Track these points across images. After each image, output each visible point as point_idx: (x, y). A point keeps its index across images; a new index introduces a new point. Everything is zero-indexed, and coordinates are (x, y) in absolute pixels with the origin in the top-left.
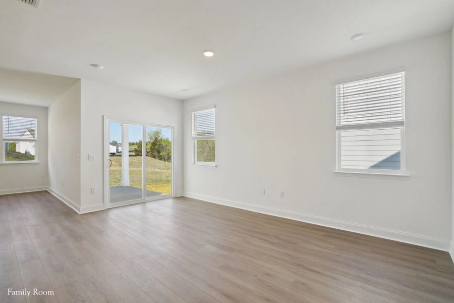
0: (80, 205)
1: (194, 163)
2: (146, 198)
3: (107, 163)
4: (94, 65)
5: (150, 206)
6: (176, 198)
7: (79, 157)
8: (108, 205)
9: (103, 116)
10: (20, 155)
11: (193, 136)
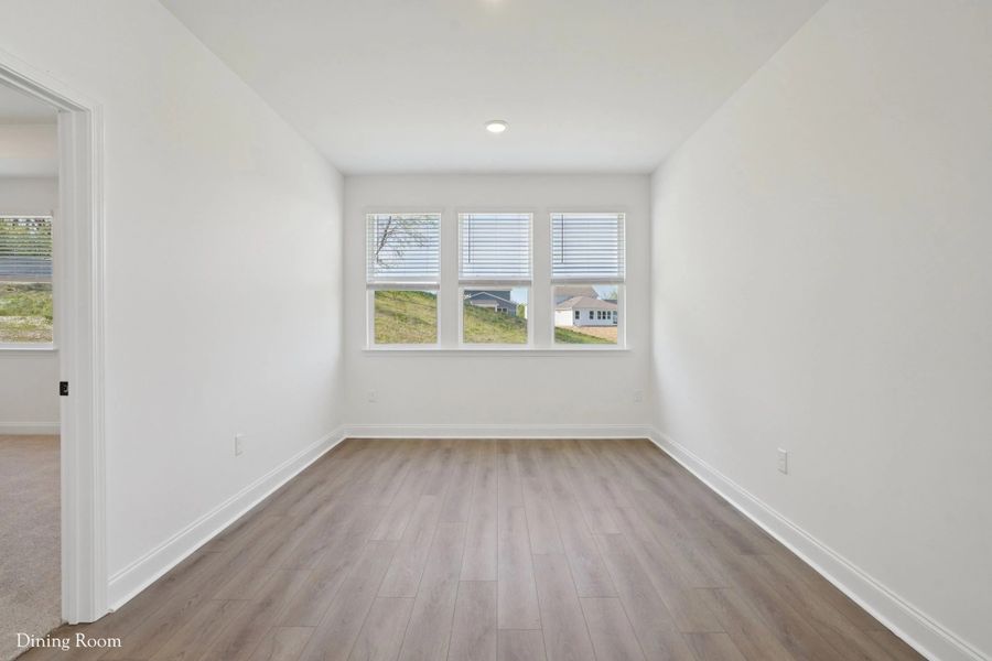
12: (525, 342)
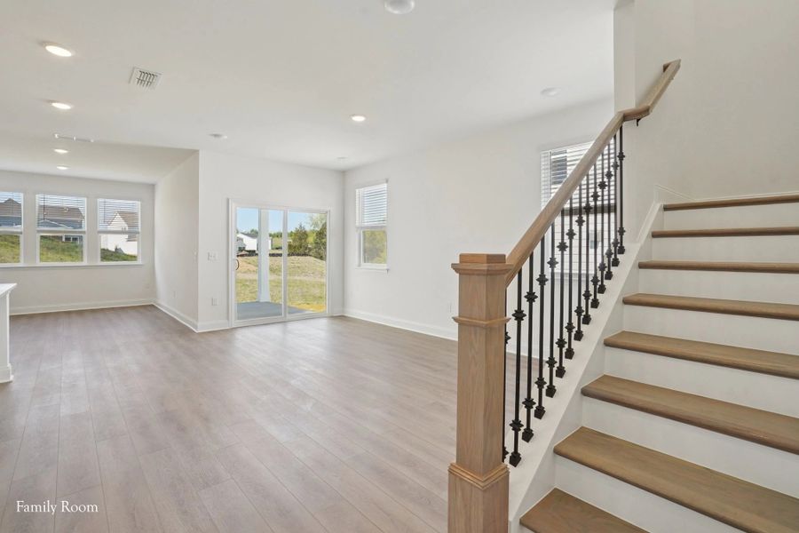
0: (197, 320)
1: (359, 265)
2: (288, 315)
3: (232, 265)
4: (216, 136)
5: (292, 326)
6: (333, 317)
7: (197, 256)
8: (234, 323)
9: (228, 200)
10: (109, 253)
11: (357, 224)
12: (82, 261)
